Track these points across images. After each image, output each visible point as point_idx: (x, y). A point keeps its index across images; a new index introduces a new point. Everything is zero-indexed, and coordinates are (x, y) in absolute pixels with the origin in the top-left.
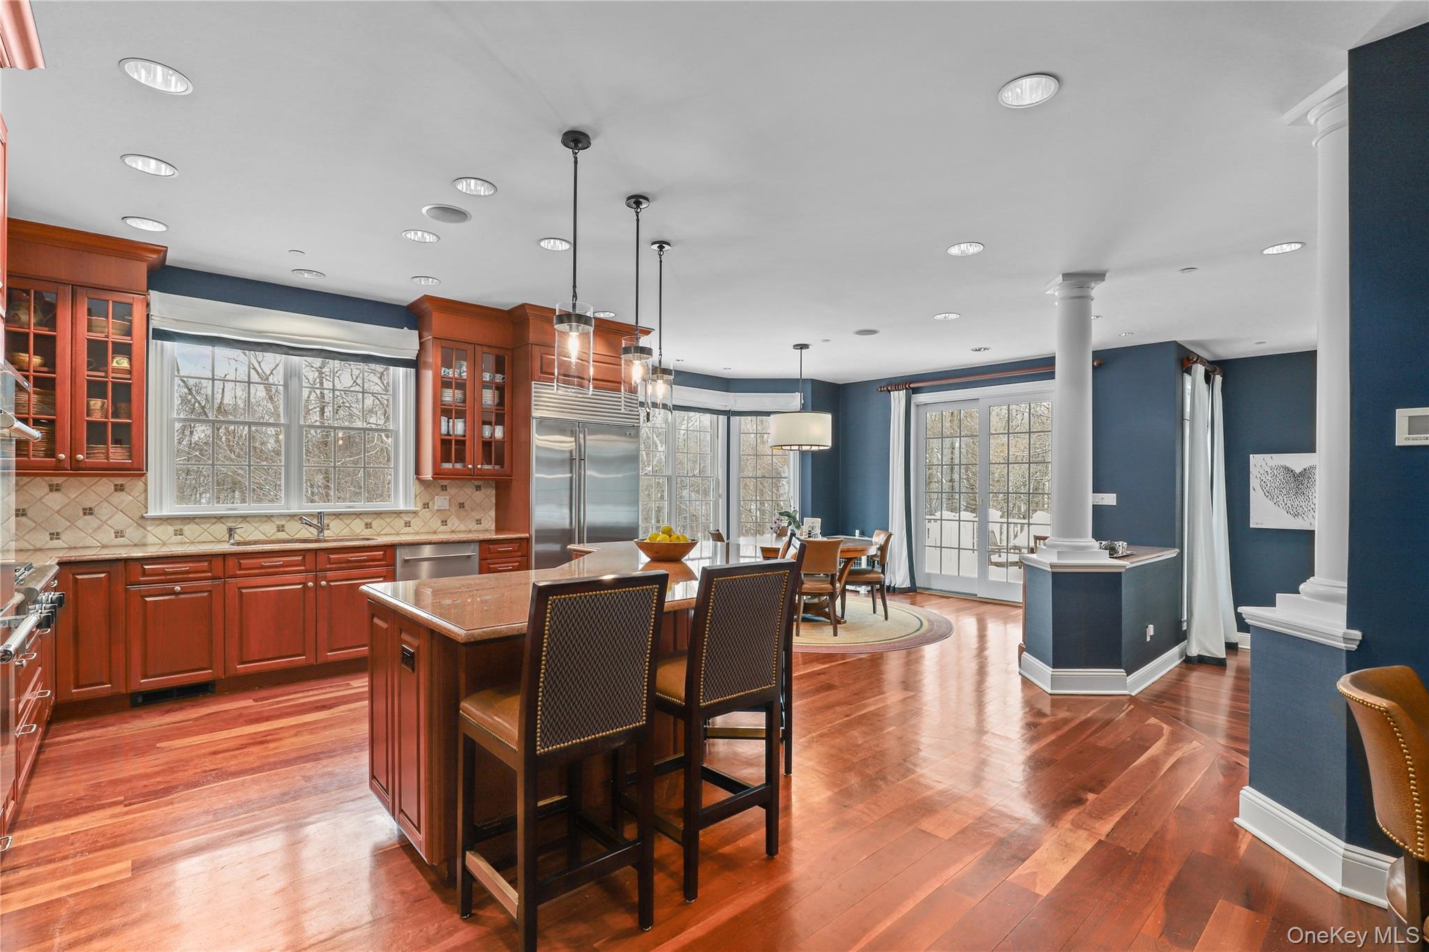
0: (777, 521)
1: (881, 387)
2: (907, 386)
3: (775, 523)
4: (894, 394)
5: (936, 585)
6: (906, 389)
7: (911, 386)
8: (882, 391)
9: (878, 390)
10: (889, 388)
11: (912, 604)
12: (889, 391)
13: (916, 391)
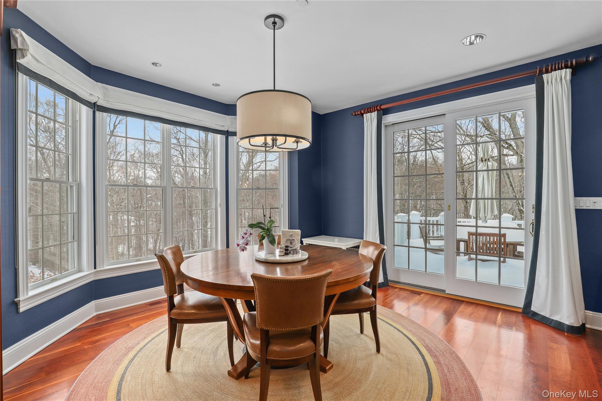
0: (245, 236)
1: (355, 112)
2: (378, 108)
3: (243, 237)
4: (367, 116)
5: (404, 279)
6: (378, 110)
7: (382, 107)
8: (356, 115)
9: (352, 114)
10: (362, 112)
11: (384, 306)
12: (362, 115)
13: (386, 112)
